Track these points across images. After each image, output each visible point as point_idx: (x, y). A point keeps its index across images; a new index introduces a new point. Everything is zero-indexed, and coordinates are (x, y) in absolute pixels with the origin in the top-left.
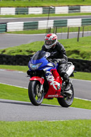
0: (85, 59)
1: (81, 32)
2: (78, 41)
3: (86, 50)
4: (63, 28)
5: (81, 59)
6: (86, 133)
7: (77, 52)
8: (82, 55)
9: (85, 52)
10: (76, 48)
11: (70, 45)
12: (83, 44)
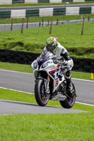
0: (29, 51)
1: (25, 24)
2: (22, 32)
5: (25, 51)
7: (21, 44)
8: (26, 47)
9: (29, 44)
10: (20, 41)
11: (13, 37)
12: (27, 36)
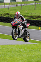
0: (12, 17)
1: (10, 5)
2: (9, 9)
3: (12, 13)
4: (2, 3)
6: (12, 51)
7: (8, 14)
9: (12, 14)
10: (8, 13)
11: (5, 11)
12: (11, 11)
